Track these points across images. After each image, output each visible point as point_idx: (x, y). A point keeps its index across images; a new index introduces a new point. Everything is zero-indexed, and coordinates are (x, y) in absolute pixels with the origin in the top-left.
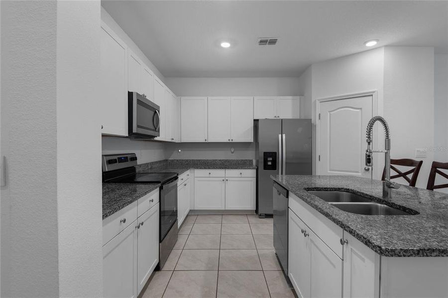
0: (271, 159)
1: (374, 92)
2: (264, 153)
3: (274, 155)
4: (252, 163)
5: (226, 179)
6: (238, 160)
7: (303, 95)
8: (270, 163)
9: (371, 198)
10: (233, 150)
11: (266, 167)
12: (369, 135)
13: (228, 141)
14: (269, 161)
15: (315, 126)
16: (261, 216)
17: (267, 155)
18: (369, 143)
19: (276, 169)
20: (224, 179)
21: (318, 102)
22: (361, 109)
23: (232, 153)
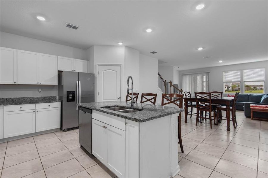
0: (72, 95)
1: (121, 65)
2: (67, 92)
3: (74, 93)
4: (56, 99)
5: (37, 110)
6: (44, 97)
7: (88, 60)
8: (71, 98)
9: (127, 108)
10: (40, 90)
11: (68, 100)
12: (128, 83)
13: (37, 84)
14: (71, 96)
15: (96, 77)
16: (64, 131)
17: (68, 93)
18: (128, 86)
19: (75, 101)
20: (35, 110)
21: (97, 65)
22: (116, 71)
23: (40, 92)
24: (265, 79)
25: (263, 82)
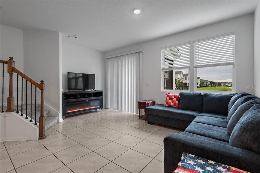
24: (235, 59)
25: (232, 66)
